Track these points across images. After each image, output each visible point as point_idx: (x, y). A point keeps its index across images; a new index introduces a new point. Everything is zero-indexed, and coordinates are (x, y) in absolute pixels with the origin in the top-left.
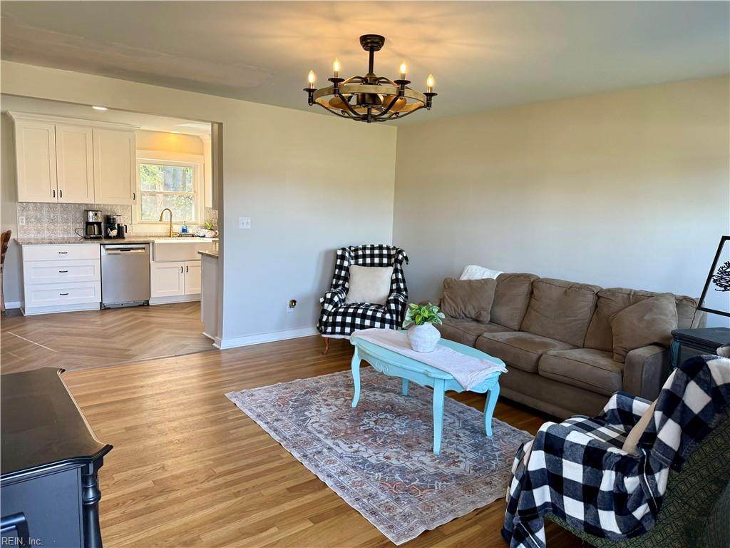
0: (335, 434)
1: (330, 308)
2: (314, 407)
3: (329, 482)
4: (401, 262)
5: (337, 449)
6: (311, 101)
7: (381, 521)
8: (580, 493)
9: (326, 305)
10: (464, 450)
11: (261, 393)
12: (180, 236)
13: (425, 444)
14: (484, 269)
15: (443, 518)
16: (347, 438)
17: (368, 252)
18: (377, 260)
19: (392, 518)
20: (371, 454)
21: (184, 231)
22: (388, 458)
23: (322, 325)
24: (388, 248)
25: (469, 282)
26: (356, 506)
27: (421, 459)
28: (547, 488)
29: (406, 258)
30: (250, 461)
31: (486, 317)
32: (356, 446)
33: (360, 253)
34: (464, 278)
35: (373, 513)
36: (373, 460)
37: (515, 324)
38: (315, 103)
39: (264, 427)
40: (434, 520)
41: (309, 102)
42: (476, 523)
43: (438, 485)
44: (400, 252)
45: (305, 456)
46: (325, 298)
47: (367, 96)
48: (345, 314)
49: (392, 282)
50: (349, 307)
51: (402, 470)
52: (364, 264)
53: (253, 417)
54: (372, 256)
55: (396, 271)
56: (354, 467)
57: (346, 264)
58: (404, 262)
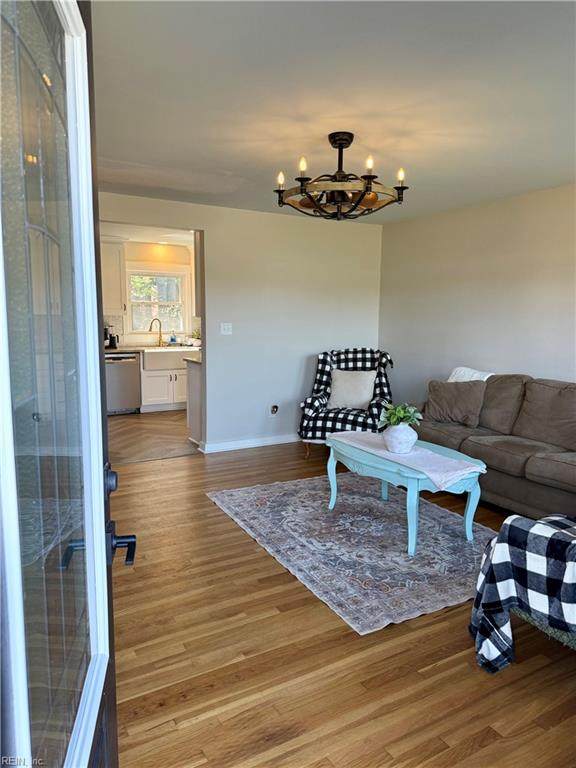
0: (309, 533)
1: (310, 413)
2: (290, 508)
3: (299, 576)
4: (384, 366)
5: (310, 546)
6: (281, 202)
7: (347, 613)
8: (544, 586)
9: (307, 410)
10: (441, 553)
11: (240, 493)
12: (169, 345)
13: (400, 545)
14: (474, 371)
15: (411, 613)
16: (321, 537)
17: (350, 356)
18: (359, 364)
19: (358, 611)
20: (344, 553)
21: (172, 340)
22: (361, 556)
23: (303, 431)
24: (372, 352)
25: (456, 384)
26: (323, 599)
27: (394, 559)
28: (512, 582)
29: (391, 362)
30: (226, 554)
31: (474, 421)
32: (329, 545)
33: (343, 357)
34: (451, 380)
35: (340, 605)
36: (345, 558)
37: (505, 428)
38: (285, 204)
39: (241, 524)
40: (401, 614)
41: (279, 203)
42: (445, 619)
43: (410, 583)
44: (383, 355)
45: (278, 551)
46: (305, 402)
47: (336, 194)
48: (325, 419)
49: (376, 386)
50: (329, 412)
51: (374, 569)
52: (347, 369)
53: (231, 515)
54: (355, 360)
55: (379, 375)
56: (325, 564)
57: (328, 368)
58: (389, 365)
